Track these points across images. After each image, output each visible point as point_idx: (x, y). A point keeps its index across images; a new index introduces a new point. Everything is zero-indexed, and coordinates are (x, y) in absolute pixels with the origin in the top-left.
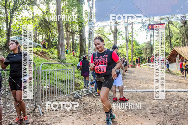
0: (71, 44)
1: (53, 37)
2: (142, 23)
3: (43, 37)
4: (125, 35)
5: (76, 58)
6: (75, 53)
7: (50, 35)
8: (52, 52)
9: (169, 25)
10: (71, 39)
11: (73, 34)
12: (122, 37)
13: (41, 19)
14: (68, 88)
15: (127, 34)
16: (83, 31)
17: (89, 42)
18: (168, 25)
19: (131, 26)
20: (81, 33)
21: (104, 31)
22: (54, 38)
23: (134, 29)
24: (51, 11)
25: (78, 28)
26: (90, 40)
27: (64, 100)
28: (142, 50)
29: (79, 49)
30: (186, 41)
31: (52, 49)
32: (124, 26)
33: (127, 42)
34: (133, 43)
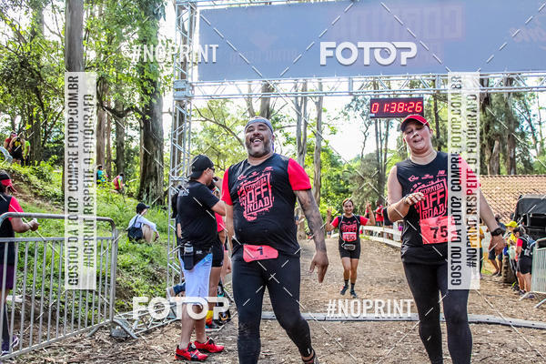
0: (113, 151)
1: (49, 123)
2: (351, 94)
3: (13, 123)
4: (295, 129)
5: (128, 200)
6: (124, 181)
7: (38, 115)
8: (41, 176)
9: (436, 104)
10: (114, 135)
11: (121, 116)
12: (286, 135)
13: (9, 59)
14: (90, 304)
15: (302, 128)
16: (156, 109)
17: (174, 147)
18: (432, 104)
19: (317, 99)
20: (148, 117)
21: (225, 113)
22: (52, 126)
23: (325, 111)
24: (46, 32)
25: (137, 96)
26: (177, 139)
27: (78, 345)
28: (350, 181)
29: (138, 168)
30: (487, 157)
31: (42, 163)
32: (293, 99)
33: (302, 153)
34: (322, 157)
